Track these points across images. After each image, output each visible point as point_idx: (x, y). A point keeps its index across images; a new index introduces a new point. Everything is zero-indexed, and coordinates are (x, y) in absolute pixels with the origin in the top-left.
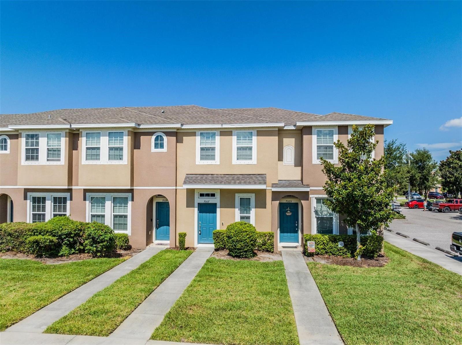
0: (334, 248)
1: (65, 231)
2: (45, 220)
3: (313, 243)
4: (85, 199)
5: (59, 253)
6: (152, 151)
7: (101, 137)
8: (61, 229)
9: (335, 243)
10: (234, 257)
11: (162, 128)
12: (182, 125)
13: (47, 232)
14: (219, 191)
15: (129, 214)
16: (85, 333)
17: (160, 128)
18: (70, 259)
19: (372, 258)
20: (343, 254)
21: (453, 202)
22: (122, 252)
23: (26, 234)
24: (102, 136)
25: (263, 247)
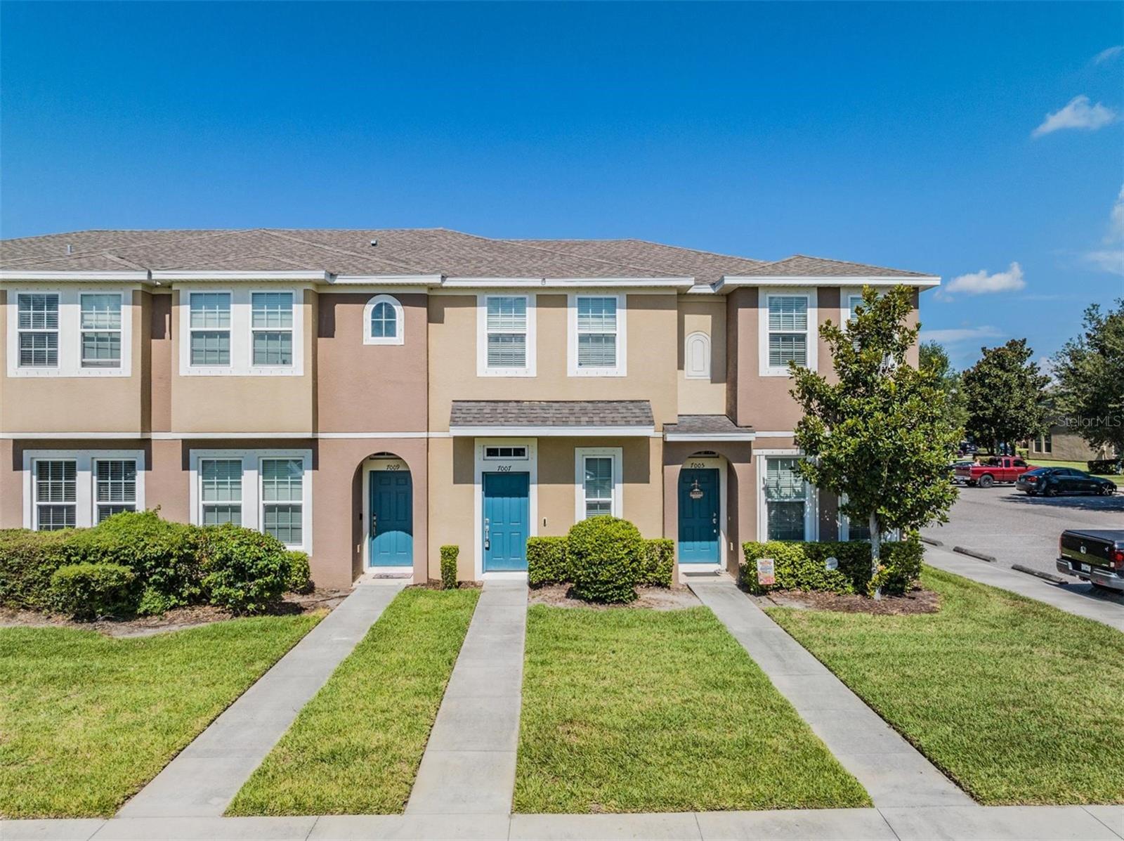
0: (816, 574)
1: (154, 550)
2: (74, 522)
3: (770, 563)
4: (186, 466)
5: (139, 607)
6: (364, 343)
7: (232, 306)
8: (142, 544)
9: (819, 562)
10: (589, 601)
11: (392, 285)
12: (443, 277)
13: (104, 554)
14: (535, 442)
15: (306, 500)
16: (341, 810)
17: (387, 285)
18: (171, 622)
19: (899, 593)
20: (837, 585)
21: (1000, 463)
22: (297, 599)
23: (43, 560)
24: (235, 303)
25: (650, 576)
